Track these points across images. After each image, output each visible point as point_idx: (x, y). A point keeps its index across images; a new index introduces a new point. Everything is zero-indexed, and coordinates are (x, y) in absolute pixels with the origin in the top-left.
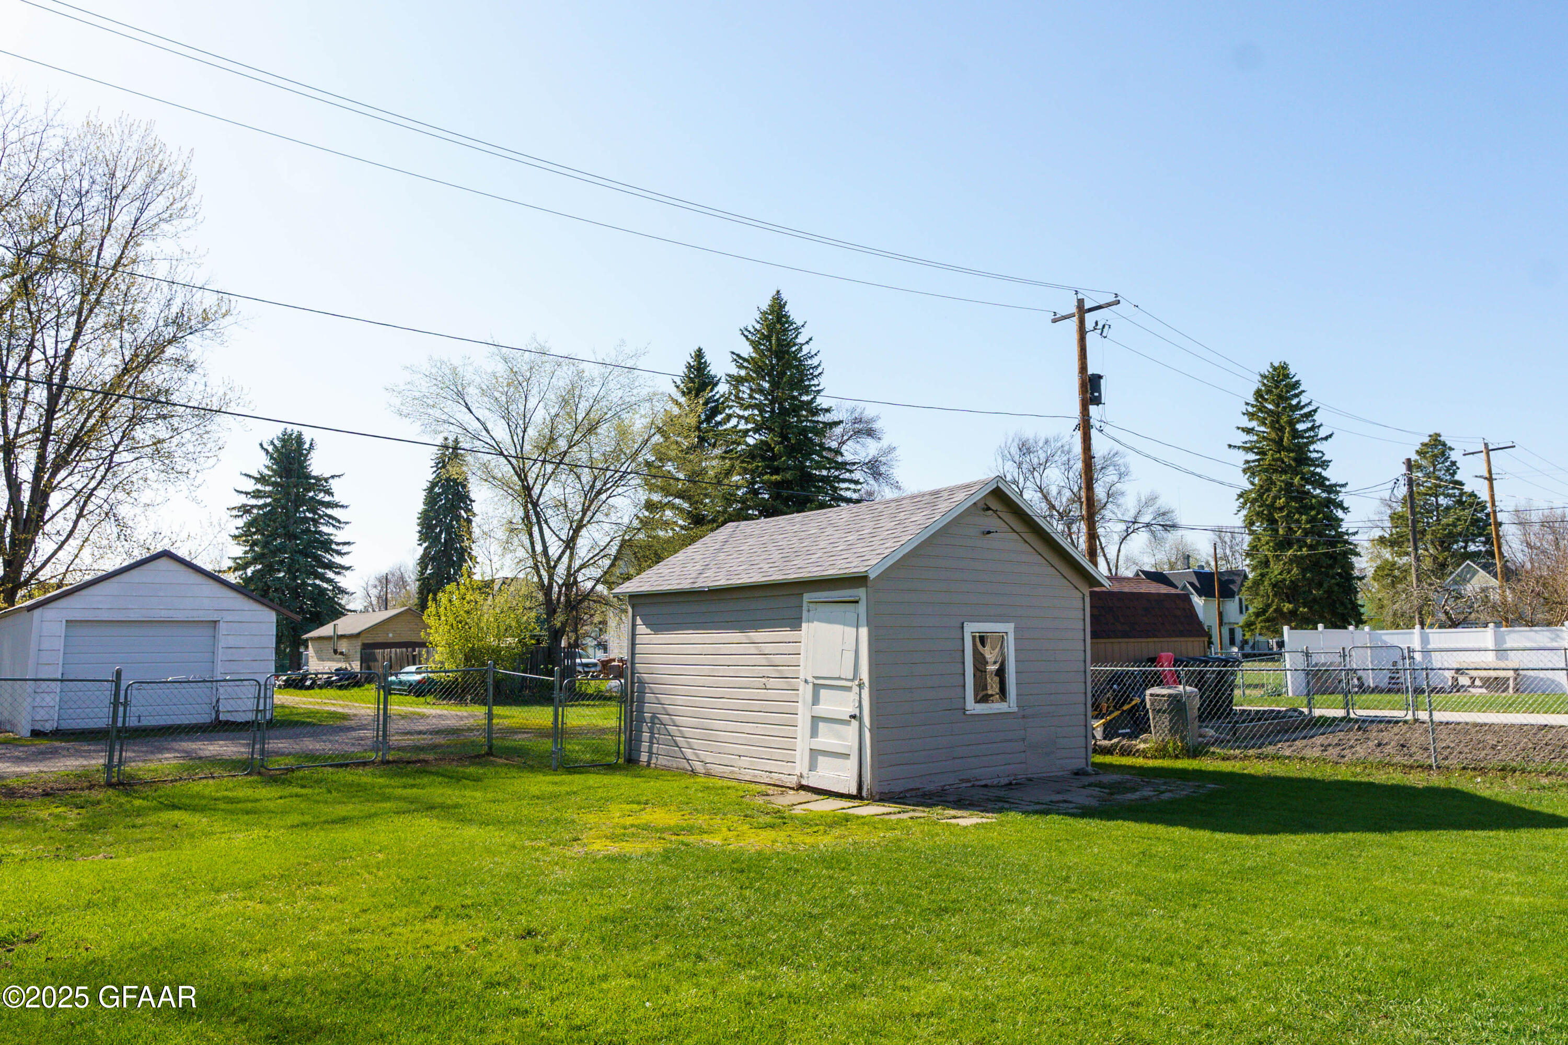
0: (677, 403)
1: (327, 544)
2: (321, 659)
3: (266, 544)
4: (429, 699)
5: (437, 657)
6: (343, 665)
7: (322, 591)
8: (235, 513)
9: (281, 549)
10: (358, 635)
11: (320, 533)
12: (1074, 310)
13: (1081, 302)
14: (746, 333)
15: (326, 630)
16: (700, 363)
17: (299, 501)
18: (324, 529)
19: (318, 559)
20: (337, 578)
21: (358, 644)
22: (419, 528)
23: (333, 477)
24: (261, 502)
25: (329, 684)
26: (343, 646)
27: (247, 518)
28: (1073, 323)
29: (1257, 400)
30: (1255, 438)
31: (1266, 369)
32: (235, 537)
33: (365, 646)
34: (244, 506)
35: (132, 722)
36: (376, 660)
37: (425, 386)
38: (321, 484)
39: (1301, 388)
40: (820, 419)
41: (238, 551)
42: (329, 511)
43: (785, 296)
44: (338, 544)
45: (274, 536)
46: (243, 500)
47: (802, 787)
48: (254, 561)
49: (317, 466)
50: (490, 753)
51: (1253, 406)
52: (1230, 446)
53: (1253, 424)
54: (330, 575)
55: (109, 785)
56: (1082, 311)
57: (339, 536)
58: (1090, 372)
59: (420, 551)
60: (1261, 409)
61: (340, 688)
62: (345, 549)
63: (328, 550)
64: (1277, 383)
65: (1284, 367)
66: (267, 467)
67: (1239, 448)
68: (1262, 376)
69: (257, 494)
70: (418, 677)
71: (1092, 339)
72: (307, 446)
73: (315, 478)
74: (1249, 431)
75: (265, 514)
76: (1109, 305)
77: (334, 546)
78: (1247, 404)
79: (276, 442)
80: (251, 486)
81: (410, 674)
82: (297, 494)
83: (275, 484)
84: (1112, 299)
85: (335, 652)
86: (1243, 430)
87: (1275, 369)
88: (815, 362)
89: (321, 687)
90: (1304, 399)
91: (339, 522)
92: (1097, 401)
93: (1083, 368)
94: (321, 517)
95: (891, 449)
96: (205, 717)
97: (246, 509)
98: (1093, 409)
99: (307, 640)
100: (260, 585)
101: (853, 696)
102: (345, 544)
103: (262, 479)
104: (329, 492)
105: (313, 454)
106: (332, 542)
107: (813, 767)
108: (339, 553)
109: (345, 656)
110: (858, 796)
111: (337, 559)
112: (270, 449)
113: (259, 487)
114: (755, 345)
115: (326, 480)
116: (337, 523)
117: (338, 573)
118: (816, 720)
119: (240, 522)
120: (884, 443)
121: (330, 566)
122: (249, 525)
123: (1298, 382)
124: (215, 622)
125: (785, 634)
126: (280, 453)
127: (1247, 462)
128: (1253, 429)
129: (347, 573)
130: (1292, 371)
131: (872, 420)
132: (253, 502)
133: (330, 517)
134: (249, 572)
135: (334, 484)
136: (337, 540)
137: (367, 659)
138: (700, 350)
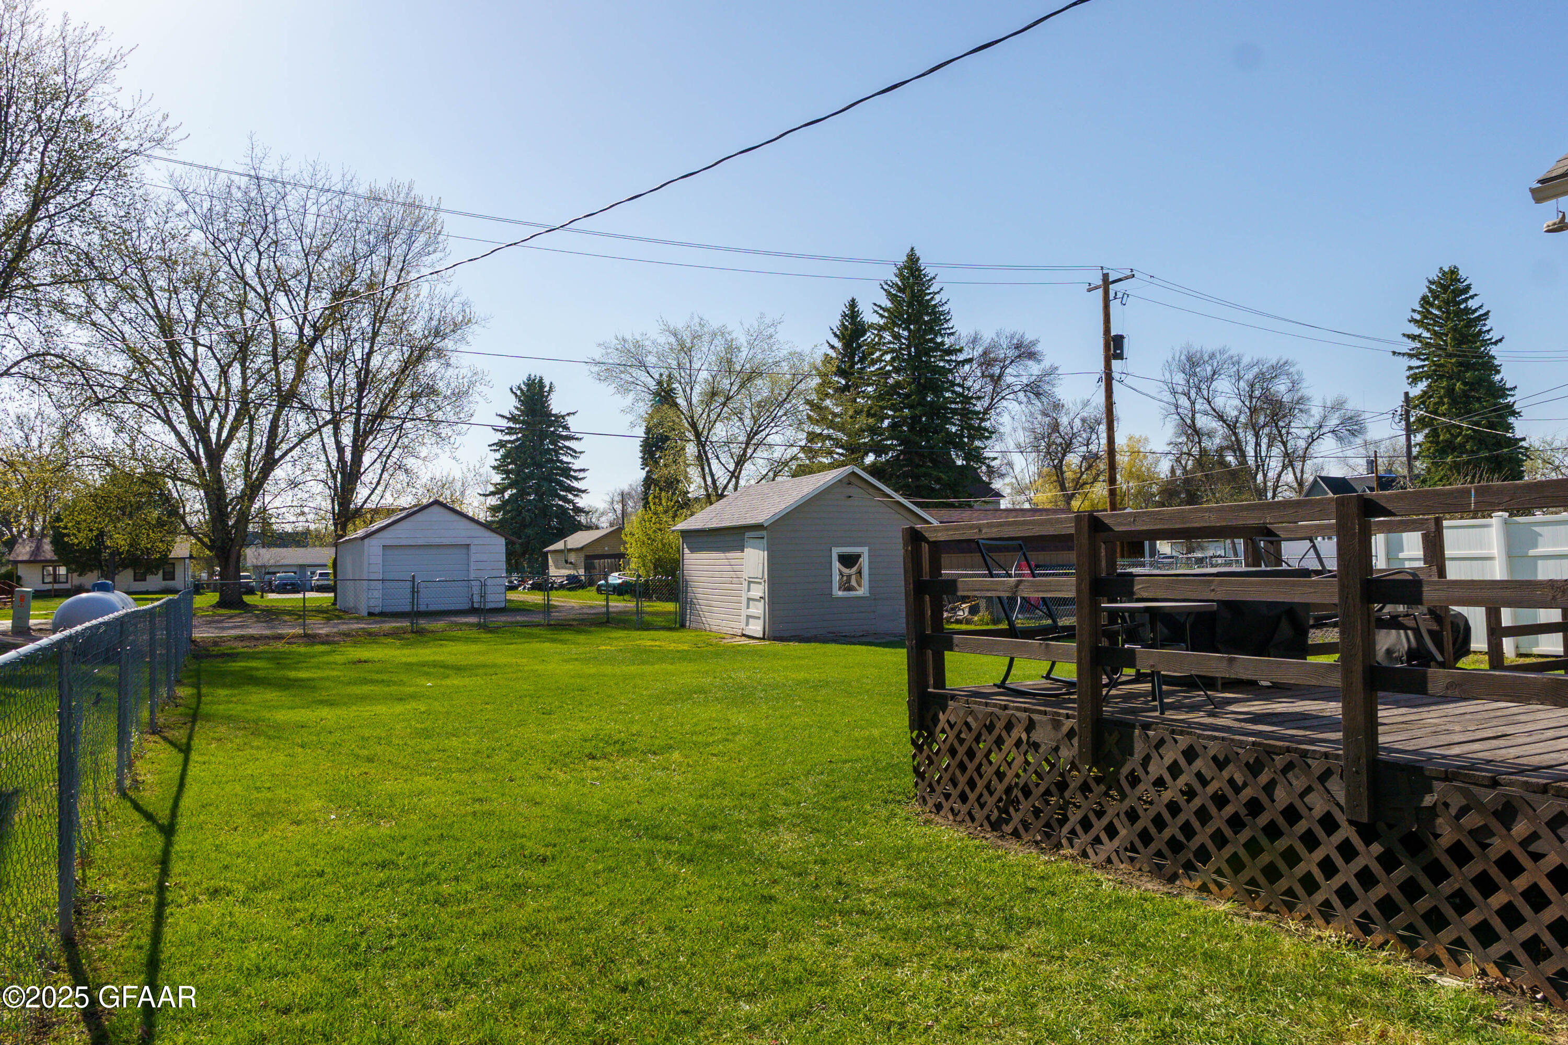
0: (833, 347)
1: (566, 471)
2: (557, 567)
3: (518, 472)
4: (627, 597)
5: (633, 566)
6: (572, 572)
7: (564, 511)
8: (494, 448)
9: (531, 476)
10: (582, 548)
11: (562, 462)
12: (1101, 283)
13: (1105, 277)
14: (886, 287)
15: (559, 545)
16: (853, 312)
17: (543, 435)
18: (565, 459)
19: (560, 484)
20: (577, 500)
21: (582, 555)
22: (641, 455)
23: (568, 414)
24: (514, 437)
25: (562, 587)
26: (572, 558)
27: (502, 451)
28: (1100, 292)
29: (1422, 306)
30: (1419, 345)
31: (1434, 275)
32: (494, 468)
33: (588, 558)
34: (501, 441)
35: (422, 608)
36: (594, 568)
37: (615, 358)
38: (559, 420)
39: (1471, 293)
40: (954, 358)
41: (497, 478)
42: (567, 443)
43: (918, 253)
44: (575, 471)
45: (524, 465)
46: (499, 436)
47: (744, 635)
48: (510, 486)
49: (557, 405)
50: (608, 622)
51: (1419, 312)
52: (1394, 353)
53: (1416, 331)
54: (570, 496)
55: (412, 632)
56: (1107, 282)
57: (577, 464)
58: (1113, 333)
59: (643, 474)
60: (1426, 314)
61: (570, 589)
62: (581, 475)
63: (569, 477)
64: (1445, 288)
65: (1454, 272)
66: (517, 408)
67: (1404, 354)
68: (1430, 282)
69: (510, 431)
70: (620, 581)
71: (1114, 305)
72: (547, 389)
73: (555, 415)
74: (1413, 337)
75: (516, 447)
76: (1126, 278)
77: (572, 473)
78: (1414, 311)
79: (523, 386)
80: (504, 423)
81: (615, 579)
82: (541, 431)
83: (523, 422)
84: (1129, 273)
85: (566, 562)
86: (1408, 336)
87: (1444, 273)
88: (946, 308)
89: (556, 589)
90: (1472, 304)
91: (575, 452)
92: (1120, 357)
93: (1107, 330)
94: (561, 448)
95: (1053, 370)
96: (466, 606)
97: (501, 444)
98: (1116, 364)
99: (547, 552)
100: (515, 506)
101: (761, 587)
102: (580, 470)
103: (513, 419)
104: (566, 428)
105: (552, 396)
106: (570, 469)
107: (747, 625)
108: (576, 479)
109: (574, 566)
110: (763, 639)
111: (575, 484)
112: (518, 393)
113: (511, 424)
114: (892, 297)
115: (563, 417)
116: (575, 453)
117: (576, 496)
118: (749, 599)
119: (498, 455)
120: (1046, 364)
121: (570, 489)
122: (504, 457)
123: (1468, 287)
124: (468, 545)
125: (737, 554)
126: (526, 396)
127: (1410, 368)
128: (1419, 336)
129: (583, 495)
130: (1462, 274)
131: (1034, 343)
132: (507, 438)
133: (569, 448)
134: (507, 496)
135: (570, 421)
136: (575, 467)
137: (589, 567)
138: (853, 300)
